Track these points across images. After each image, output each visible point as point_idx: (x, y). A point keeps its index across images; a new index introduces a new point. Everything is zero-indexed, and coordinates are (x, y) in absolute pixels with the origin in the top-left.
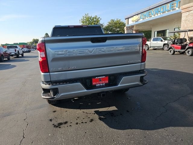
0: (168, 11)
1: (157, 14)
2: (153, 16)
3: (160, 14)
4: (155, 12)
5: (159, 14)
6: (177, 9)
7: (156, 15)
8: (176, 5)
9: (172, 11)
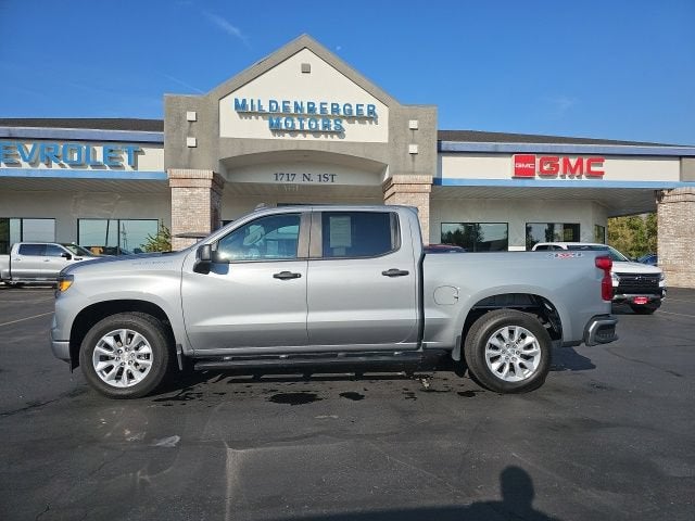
0: (96, 165)
1: (48, 165)
2: (26, 165)
3: (61, 165)
4: (37, 151)
5: (55, 166)
6: (128, 168)
7: (42, 166)
8: (125, 156)
9: (108, 169)
